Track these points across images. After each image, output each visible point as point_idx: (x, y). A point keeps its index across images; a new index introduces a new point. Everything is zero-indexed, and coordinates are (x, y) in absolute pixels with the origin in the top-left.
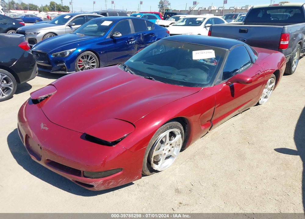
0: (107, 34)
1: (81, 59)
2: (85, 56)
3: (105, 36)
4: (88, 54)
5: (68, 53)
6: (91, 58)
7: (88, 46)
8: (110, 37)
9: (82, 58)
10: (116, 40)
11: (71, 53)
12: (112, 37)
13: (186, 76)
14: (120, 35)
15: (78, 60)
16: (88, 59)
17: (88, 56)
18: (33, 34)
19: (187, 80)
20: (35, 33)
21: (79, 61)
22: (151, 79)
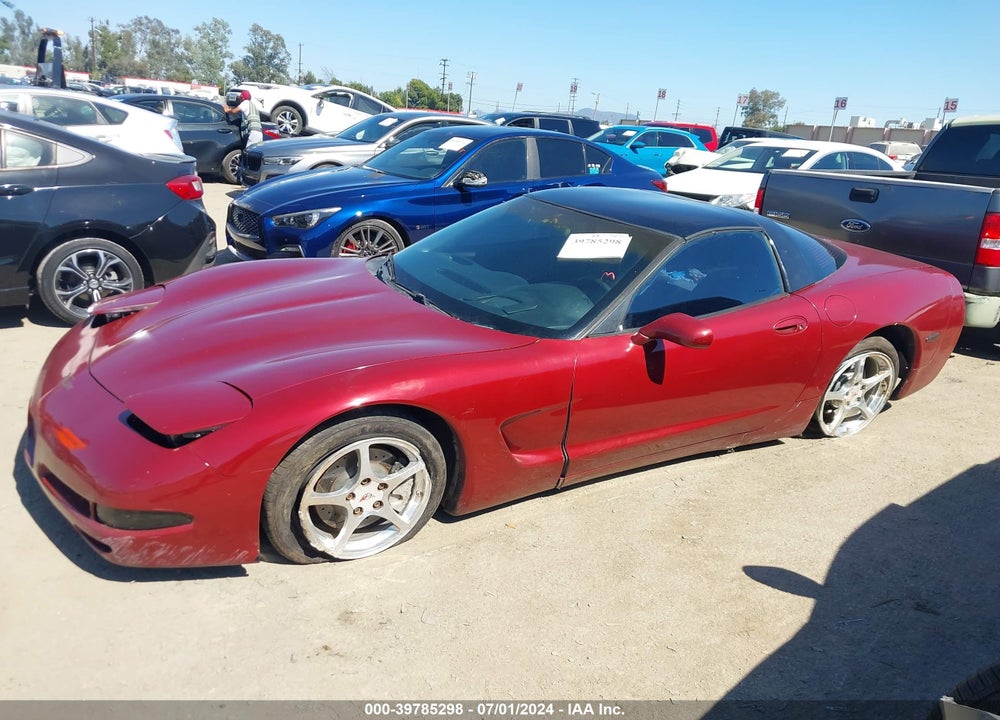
0: (446, 175)
1: (353, 240)
2: (365, 232)
3: (439, 180)
4: (375, 228)
5: (315, 218)
6: (383, 240)
7: (381, 205)
8: (454, 186)
9: (357, 236)
10: (470, 194)
11: (323, 219)
12: (459, 186)
13: (520, 302)
14: (483, 180)
15: (344, 243)
16: (372, 240)
17: (374, 234)
18: (281, 163)
19: (516, 314)
20: (286, 161)
21: (348, 243)
22: (419, 300)
